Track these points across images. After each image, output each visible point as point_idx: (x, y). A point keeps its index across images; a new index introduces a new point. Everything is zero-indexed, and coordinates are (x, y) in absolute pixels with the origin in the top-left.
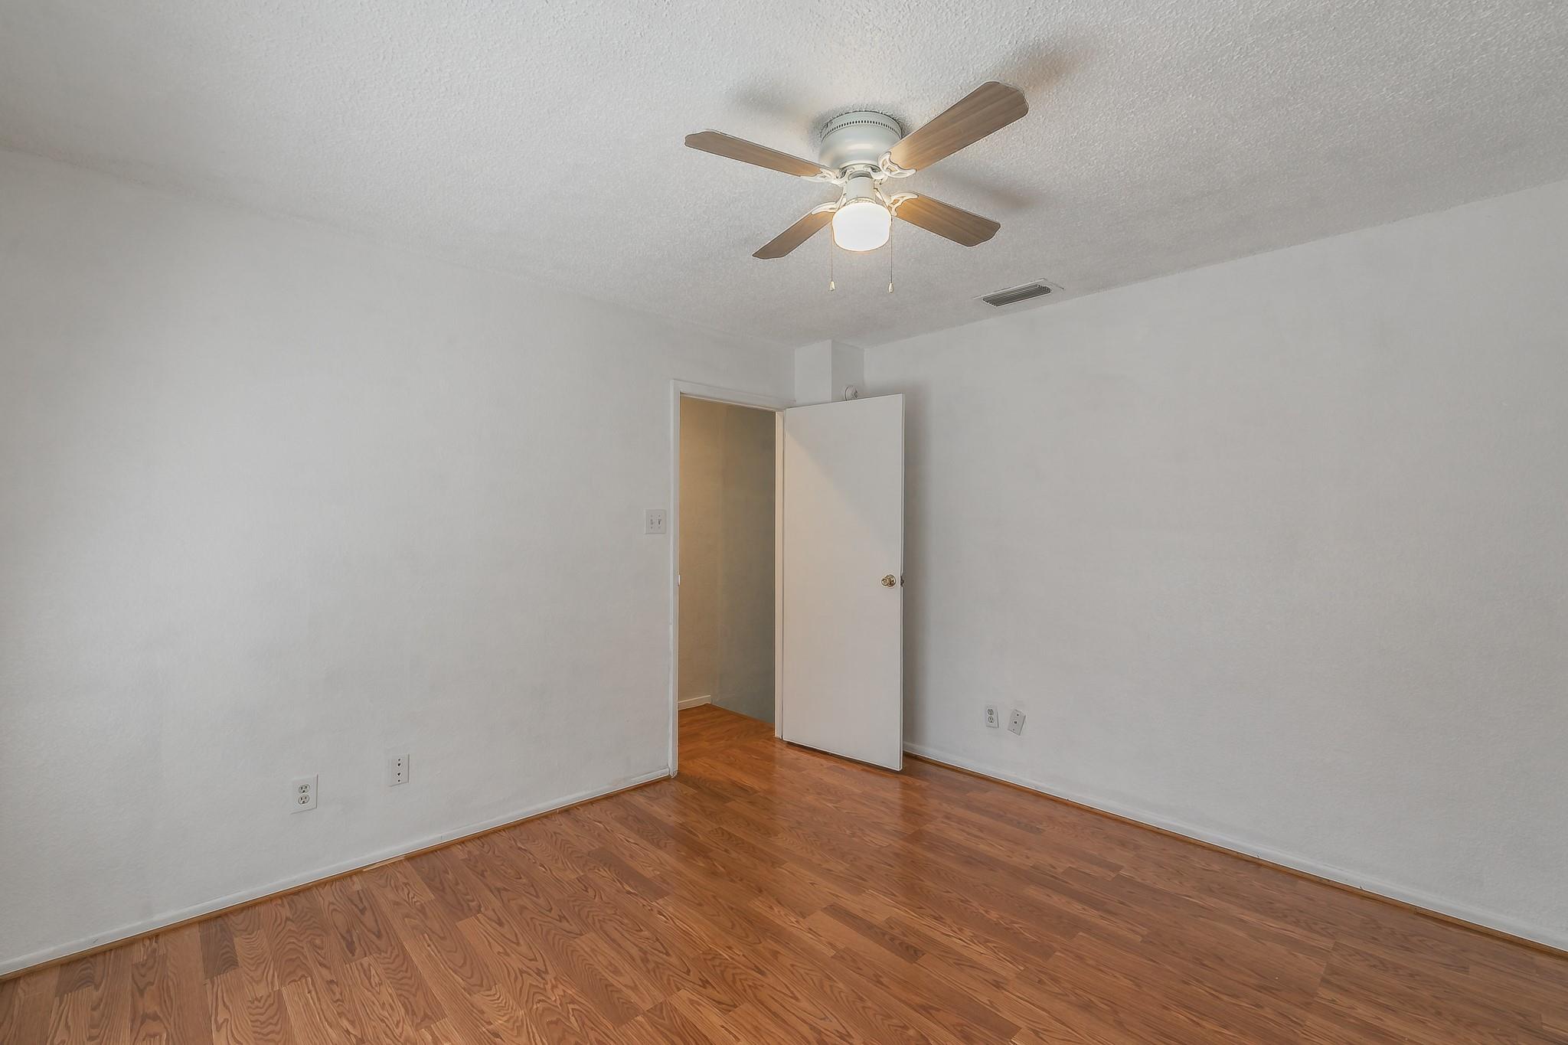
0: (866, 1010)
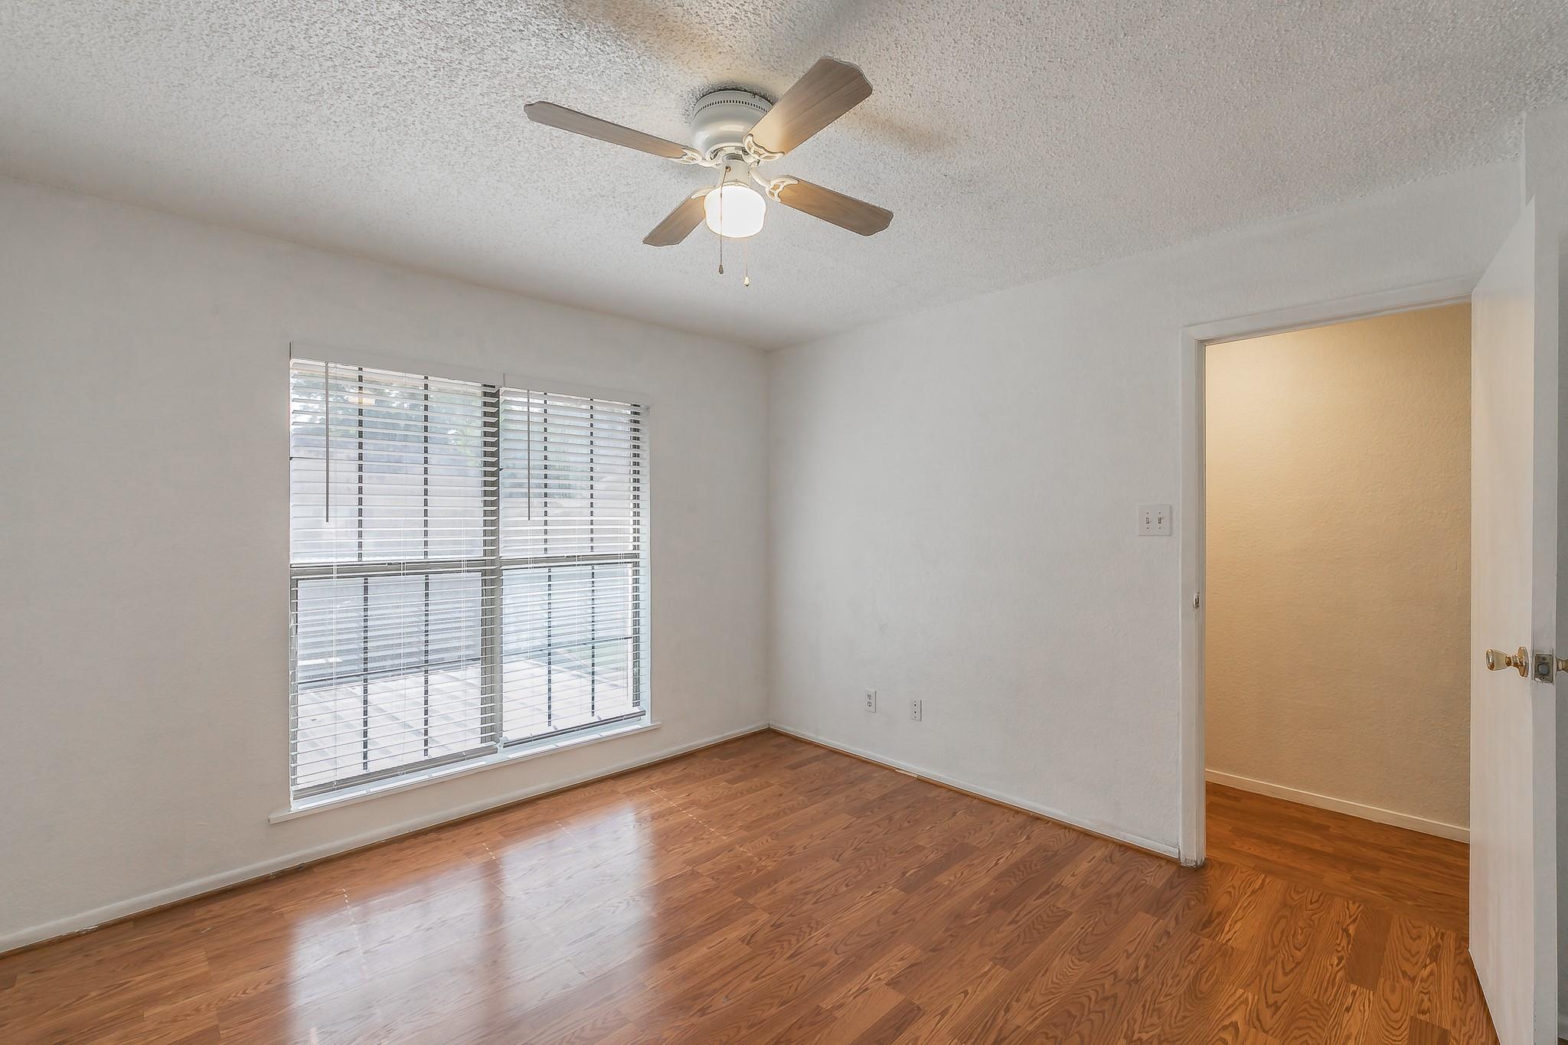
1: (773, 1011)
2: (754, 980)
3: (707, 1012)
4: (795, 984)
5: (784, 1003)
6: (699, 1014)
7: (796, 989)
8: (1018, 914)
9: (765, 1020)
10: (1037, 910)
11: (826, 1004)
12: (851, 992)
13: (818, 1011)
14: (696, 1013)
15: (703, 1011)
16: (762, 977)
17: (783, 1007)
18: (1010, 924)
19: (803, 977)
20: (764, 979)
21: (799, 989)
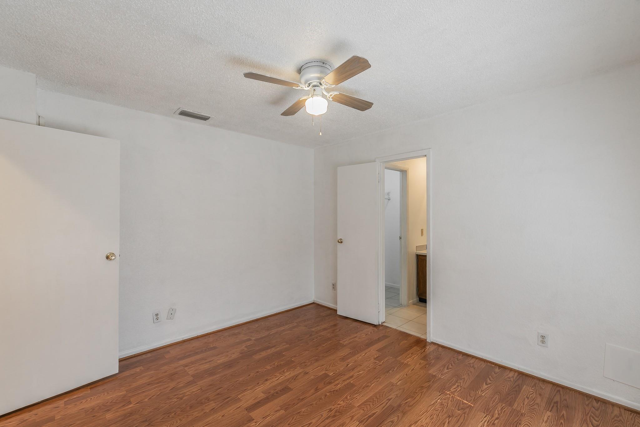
0: (317, 403)
1: (303, 410)
2: (311, 423)
3: (329, 410)
4: (293, 421)
5: (299, 413)
6: (332, 409)
7: (293, 418)
8: (387, 404)
9: (306, 407)
10: (375, 408)
11: (282, 412)
12: (270, 417)
13: (286, 409)
14: (333, 410)
15: (331, 410)
16: (307, 425)
17: (299, 411)
18: (391, 399)
19: (289, 424)
20: (307, 423)
21: (292, 419)
